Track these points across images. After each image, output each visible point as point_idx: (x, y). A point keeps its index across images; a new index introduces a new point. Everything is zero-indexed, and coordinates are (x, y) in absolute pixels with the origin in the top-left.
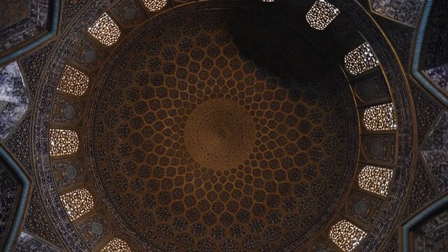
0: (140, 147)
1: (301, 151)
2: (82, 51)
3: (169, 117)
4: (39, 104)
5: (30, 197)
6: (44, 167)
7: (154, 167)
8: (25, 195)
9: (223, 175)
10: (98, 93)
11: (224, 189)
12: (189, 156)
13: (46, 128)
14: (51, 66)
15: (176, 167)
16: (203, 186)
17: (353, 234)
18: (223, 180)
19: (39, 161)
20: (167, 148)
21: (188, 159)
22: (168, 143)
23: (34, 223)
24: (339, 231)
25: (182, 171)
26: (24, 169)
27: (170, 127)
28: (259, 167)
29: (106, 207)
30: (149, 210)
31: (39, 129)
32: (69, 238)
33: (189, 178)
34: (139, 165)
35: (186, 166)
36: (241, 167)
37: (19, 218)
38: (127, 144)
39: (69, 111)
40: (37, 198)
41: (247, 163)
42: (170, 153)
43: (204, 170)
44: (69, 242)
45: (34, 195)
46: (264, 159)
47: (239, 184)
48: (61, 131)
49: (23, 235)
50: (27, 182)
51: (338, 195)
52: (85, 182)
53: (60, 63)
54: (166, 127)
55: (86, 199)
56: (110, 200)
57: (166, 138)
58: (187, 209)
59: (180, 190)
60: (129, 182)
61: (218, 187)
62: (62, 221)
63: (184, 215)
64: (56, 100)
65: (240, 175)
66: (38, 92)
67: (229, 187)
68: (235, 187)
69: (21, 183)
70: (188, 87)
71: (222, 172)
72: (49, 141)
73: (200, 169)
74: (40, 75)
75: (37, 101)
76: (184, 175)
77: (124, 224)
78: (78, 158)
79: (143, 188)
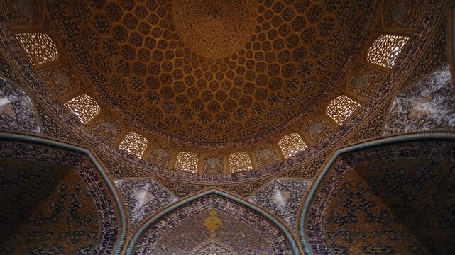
0: (148, 74)
2: (12, 8)
3: (153, 27)
4: (35, 89)
5: (98, 159)
6: (88, 135)
7: (172, 85)
8: (94, 159)
9: (239, 56)
10: (70, 46)
11: (246, 69)
12: (197, 56)
13: (60, 105)
14: (5, 46)
15: (192, 74)
16: (225, 77)
17: (393, 46)
18: (242, 60)
19: (81, 133)
20: (173, 61)
21: (198, 59)
22: (170, 55)
23: (117, 172)
25: (199, 74)
26: (76, 143)
27: (161, 38)
28: (272, 28)
29: (158, 137)
30: (192, 121)
31: (55, 109)
32: (148, 169)
33: (209, 76)
34: (159, 90)
35: (200, 68)
36: (253, 38)
37: (104, 175)
38: (135, 78)
39: (62, 79)
40: (104, 157)
41: (258, 29)
42: (178, 63)
43: (219, 61)
44: (150, 171)
45: (100, 156)
46: (275, 14)
47: (259, 56)
48: (73, 100)
49: (116, 182)
50: (87, 151)
51: (371, 11)
52: (128, 128)
53: (7, 36)
54: (158, 40)
55: (138, 139)
56: (156, 130)
57: (164, 51)
58: (222, 104)
59: (207, 92)
60: (161, 108)
61: (240, 71)
62: (134, 162)
63: (222, 109)
64: (43, 77)
65: (257, 46)
66: (22, 79)
67: (251, 64)
68: (256, 62)
69: (84, 154)
71: (237, 53)
72: (73, 114)
73: (214, 63)
74: (5, 61)
75: (30, 88)
76: (203, 77)
78: (106, 113)
79: (176, 107)
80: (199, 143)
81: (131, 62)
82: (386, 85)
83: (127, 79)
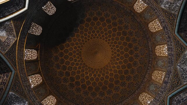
0: (101, 88)
1: (105, 21)
3: (88, 75)
7: (109, 82)
9: (113, 53)
11: (119, 53)
12: (105, 67)
15: (110, 72)
16: (118, 62)
17: (139, 4)
18: (115, 53)
20: (102, 76)
21: (106, 67)
22: (99, 76)
24: (138, 9)
25: (111, 70)
27: (93, 74)
28: (111, 38)
30: (127, 84)
33: (114, 67)
34: (108, 88)
35: (109, 68)
36: (110, 46)
41: (109, 43)
42: (103, 75)
43: (111, 61)
47: (117, 47)
51: (124, 8)
54: (93, 76)
57: (97, 76)
58: (127, 69)
59: (119, 71)
60: (115, 92)
61: (118, 55)
63: (129, 70)
65: (114, 46)
67: (118, 51)
68: (119, 48)
70: (76, 66)
71: (112, 53)
73: (110, 62)
76: (113, 69)
77: (133, 95)
79: (118, 87)
80: (139, 88)
81: (94, 90)
82: (153, 9)
83: (98, 96)
